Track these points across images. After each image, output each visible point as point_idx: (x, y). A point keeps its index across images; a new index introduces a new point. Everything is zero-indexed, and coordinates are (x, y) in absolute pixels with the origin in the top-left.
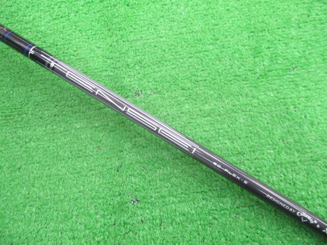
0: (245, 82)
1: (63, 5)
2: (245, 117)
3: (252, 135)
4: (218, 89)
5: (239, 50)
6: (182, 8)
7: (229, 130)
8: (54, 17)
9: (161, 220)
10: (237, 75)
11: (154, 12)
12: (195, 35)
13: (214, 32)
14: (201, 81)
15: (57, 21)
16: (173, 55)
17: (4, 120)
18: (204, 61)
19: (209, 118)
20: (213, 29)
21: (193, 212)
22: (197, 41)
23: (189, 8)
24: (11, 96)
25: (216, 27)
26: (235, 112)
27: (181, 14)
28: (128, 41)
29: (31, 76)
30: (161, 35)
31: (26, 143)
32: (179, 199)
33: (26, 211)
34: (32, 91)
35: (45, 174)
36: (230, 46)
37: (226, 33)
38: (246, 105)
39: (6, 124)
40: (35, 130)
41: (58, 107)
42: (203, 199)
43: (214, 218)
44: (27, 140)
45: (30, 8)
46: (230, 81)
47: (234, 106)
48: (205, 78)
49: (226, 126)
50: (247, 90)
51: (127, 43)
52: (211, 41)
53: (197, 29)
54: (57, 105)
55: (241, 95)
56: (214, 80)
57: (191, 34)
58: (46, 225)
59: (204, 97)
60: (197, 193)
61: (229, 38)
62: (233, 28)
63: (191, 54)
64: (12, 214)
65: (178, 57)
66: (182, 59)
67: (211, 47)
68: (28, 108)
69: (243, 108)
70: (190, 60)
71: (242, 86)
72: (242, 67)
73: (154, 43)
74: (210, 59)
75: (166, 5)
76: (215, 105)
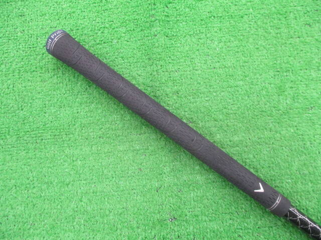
0: (270, 118)
1: (106, 31)
2: (268, 149)
3: (274, 165)
4: (247, 123)
5: (266, 88)
6: (216, 43)
7: (254, 160)
8: (98, 42)
9: (194, 235)
10: (263, 111)
11: (190, 45)
12: (227, 70)
13: (244, 69)
14: (231, 114)
15: (100, 46)
16: (207, 88)
17: (53, 138)
18: (235, 95)
19: (238, 148)
20: (243, 66)
21: (222, 229)
22: (228, 77)
23: (222, 44)
24: (59, 116)
25: (246, 64)
26: (260, 145)
27: (216, 49)
28: (167, 71)
29: (77, 98)
30: (196, 68)
31: (74, 161)
32: (210, 218)
33: (75, 223)
34: (78, 113)
35: (91, 191)
36: (258, 83)
37: (255, 71)
38: (270, 138)
39: (55, 143)
40: (81, 149)
41: (102, 130)
42: (231, 219)
43: (239, 236)
44: (74, 159)
45: (74, 32)
46: (257, 116)
47: (259, 139)
48: (235, 112)
49: (251, 156)
50: (271, 125)
51: (166, 73)
52: (242, 77)
53: (229, 64)
54: (102, 128)
55: (266, 129)
56: (242, 114)
57: (224, 69)
58: (93, 236)
59: (233, 129)
60: (226, 213)
61: (258, 76)
62: (261, 66)
63: (223, 88)
64: (62, 225)
65: (212, 90)
66: (215, 92)
67: (241, 83)
68: (75, 129)
69: (267, 141)
70: (222, 94)
71: (267, 121)
72: (268, 104)
73: (190, 75)
74: (240, 94)
75: (201, 39)
76: (243, 137)
